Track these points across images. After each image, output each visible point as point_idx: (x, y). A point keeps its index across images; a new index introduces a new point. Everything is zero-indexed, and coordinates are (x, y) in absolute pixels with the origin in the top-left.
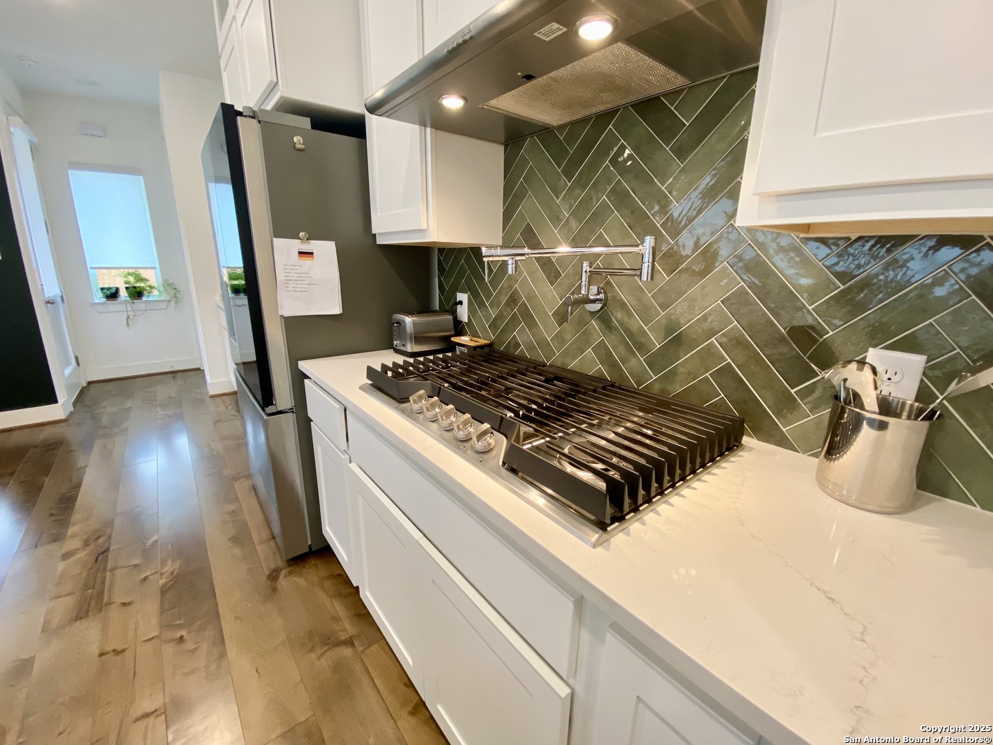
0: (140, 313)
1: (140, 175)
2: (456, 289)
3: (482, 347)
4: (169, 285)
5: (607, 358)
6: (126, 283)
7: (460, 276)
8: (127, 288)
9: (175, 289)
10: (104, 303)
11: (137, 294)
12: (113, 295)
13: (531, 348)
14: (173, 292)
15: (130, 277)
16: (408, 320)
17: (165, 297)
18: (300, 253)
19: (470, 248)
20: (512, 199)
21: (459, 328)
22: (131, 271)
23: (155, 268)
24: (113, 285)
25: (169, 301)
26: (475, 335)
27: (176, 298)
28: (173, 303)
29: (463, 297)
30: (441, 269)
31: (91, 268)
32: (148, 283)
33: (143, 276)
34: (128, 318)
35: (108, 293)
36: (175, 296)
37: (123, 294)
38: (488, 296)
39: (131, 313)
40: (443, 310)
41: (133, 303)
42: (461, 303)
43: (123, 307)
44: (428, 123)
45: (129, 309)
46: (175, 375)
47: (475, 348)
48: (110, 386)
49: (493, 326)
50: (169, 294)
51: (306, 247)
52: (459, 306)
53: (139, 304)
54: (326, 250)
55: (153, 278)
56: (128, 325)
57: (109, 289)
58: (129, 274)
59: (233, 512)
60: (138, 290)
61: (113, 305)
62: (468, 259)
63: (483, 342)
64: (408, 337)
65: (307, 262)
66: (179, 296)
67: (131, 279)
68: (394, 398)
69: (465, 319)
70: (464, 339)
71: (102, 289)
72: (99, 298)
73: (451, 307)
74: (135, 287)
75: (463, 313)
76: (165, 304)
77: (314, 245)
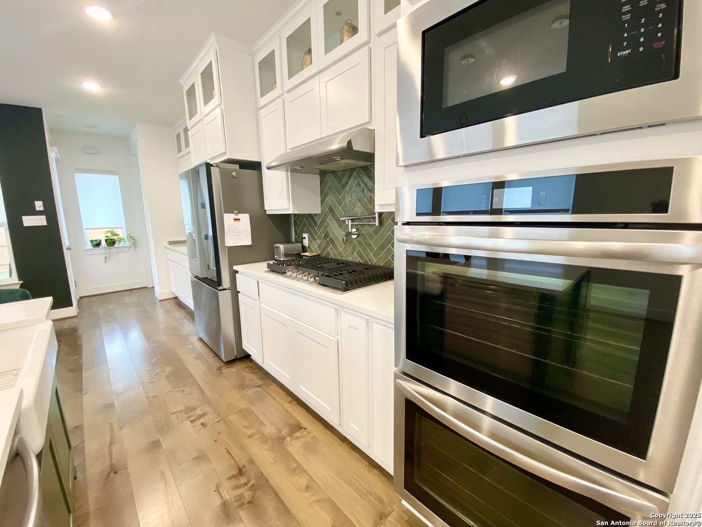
0: (113, 254)
1: (117, 175)
2: (302, 232)
3: (315, 256)
4: (131, 237)
5: (361, 256)
6: (106, 237)
7: (304, 227)
8: (106, 240)
9: (134, 239)
10: (92, 249)
11: (111, 243)
12: (98, 244)
13: (334, 255)
14: (133, 241)
15: (108, 233)
16: (281, 247)
17: (127, 244)
18: (235, 219)
19: (308, 214)
20: (324, 195)
21: (304, 249)
22: (109, 230)
23: (122, 228)
24: (98, 238)
25: (130, 247)
26: (311, 252)
27: (135, 244)
28: (133, 247)
29: (305, 235)
30: (295, 224)
31: (86, 229)
32: (119, 237)
33: (116, 232)
34: (106, 257)
35: (96, 243)
36: (134, 244)
37: (103, 243)
38: (316, 234)
39: (107, 255)
40: (297, 242)
41: (110, 248)
42: (305, 238)
43: (103, 251)
44: (289, 170)
45: (107, 252)
46: (132, 291)
47: (311, 256)
48: (93, 299)
49: (319, 247)
50: (131, 243)
51: (237, 217)
52: (304, 240)
53: (113, 250)
54: (245, 218)
55: (122, 233)
56: (105, 262)
57: (96, 241)
58: (108, 232)
59: (191, 348)
60: (113, 241)
61: (97, 250)
62: (307, 219)
63: (315, 254)
64: (282, 255)
65: (237, 223)
66: (136, 244)
67: (109, 234)
68: (280, 273)
69: (307, 245)
70: (307, 254)
71: (92, 241)
72: (89, 246)
73: (300, 240)
74: (111, 239)
75: (306, 242)
76: (128, 248)
77: (240, 216)
